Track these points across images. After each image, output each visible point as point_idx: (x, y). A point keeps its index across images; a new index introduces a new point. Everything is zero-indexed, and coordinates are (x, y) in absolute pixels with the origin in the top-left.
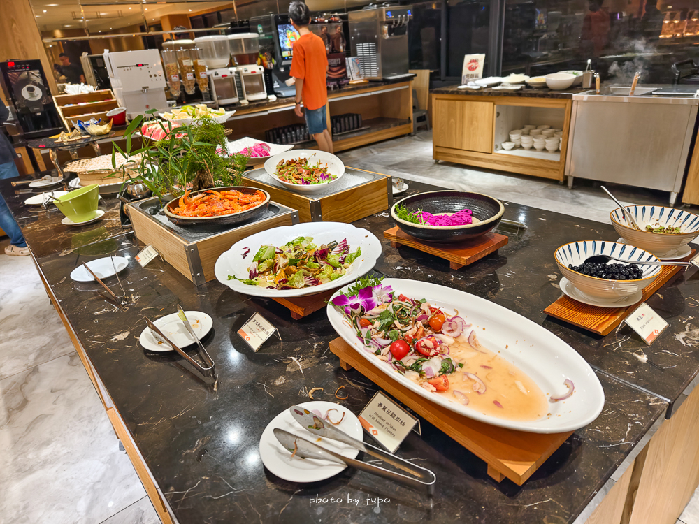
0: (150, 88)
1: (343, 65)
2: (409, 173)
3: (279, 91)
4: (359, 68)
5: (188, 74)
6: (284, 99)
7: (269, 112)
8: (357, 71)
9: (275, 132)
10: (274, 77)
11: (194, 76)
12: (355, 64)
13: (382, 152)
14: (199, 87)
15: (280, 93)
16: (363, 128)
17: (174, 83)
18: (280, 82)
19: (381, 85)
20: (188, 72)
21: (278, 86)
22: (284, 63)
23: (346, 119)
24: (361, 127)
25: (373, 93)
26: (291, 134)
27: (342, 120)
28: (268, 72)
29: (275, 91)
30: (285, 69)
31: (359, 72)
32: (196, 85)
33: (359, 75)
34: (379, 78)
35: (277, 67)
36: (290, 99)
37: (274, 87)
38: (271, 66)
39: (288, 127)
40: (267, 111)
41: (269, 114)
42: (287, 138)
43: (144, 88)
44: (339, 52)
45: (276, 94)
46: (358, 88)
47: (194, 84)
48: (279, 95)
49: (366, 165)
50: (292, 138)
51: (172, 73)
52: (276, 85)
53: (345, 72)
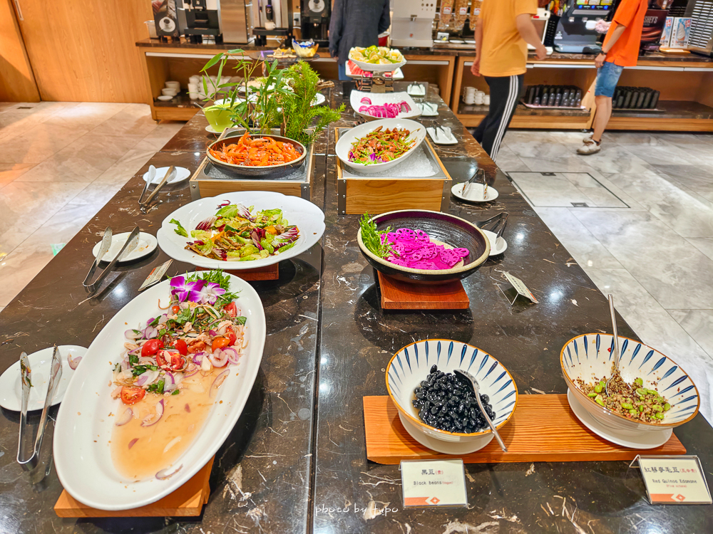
0: (418, 17)
1: (660, 25)
2: (671, 181)
3: (558, 44)
4: (686, 33)
5: (461, 8)
6: (559, 55)
7: (536, 66)
8: (680, 37)
9: (538, 89)
10: (560, 26)
11: (469, 11)
12: (681, 26)
13: (663, 145)
14: (470, 23)
15: (558, 47)
16: (656, 110)
17: (445, 16)
18: (565, 33)
19: (704, 61)
20: (463, 6)
21: (561, 38)
22: (576, 12)
23: (636, 94)
24: (655, 107)
25: (686, 69)
26: (556, 96)
27: (629, 94)
28: (554, 19)
29: (555, 43)
30: (575, 20)
31: (684, 38)
32: (468, 20)
33: (682, 42)
34: (707, 51)
35: (566, 16)
36: (566, 55)
37: (556, 38)
38: (560, 13)
39: (555, 87)
40: (533, 64)
41: (534, 68)
42: (548, 99)
43: (413, 16)
44: (660, 9)
45: (554, 47)
46: (669, 58)
47: (464, 20)
48: (557, 49)
49: (626, 155)
50: (555, 100)
51: (446, 4)
52: (558, 36)
53: (659, 35)
